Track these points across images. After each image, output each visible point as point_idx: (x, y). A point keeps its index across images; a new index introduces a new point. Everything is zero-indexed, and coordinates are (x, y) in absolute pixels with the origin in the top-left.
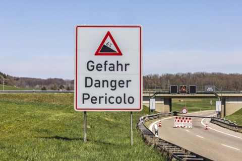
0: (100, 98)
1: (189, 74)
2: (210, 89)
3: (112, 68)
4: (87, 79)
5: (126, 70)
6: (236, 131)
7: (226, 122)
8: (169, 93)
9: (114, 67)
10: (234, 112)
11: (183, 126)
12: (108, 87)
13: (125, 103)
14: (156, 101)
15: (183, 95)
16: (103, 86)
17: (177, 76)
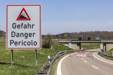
0: (19, 42)
1: (92, 32)
2: (97, 39)
3: (26, 27)
4: (13, 33)
5: (32, 28)
6: (107, 58)
7: (104, 54)
8: (78, 41)
9: (26, 26)
10: (110, 49)
11: (81, 56)
12: (23, 36)
13: (32, 45)
14: (72, 44)
15: (85, 41)
16: (21, 37)
17: (86, 33)
